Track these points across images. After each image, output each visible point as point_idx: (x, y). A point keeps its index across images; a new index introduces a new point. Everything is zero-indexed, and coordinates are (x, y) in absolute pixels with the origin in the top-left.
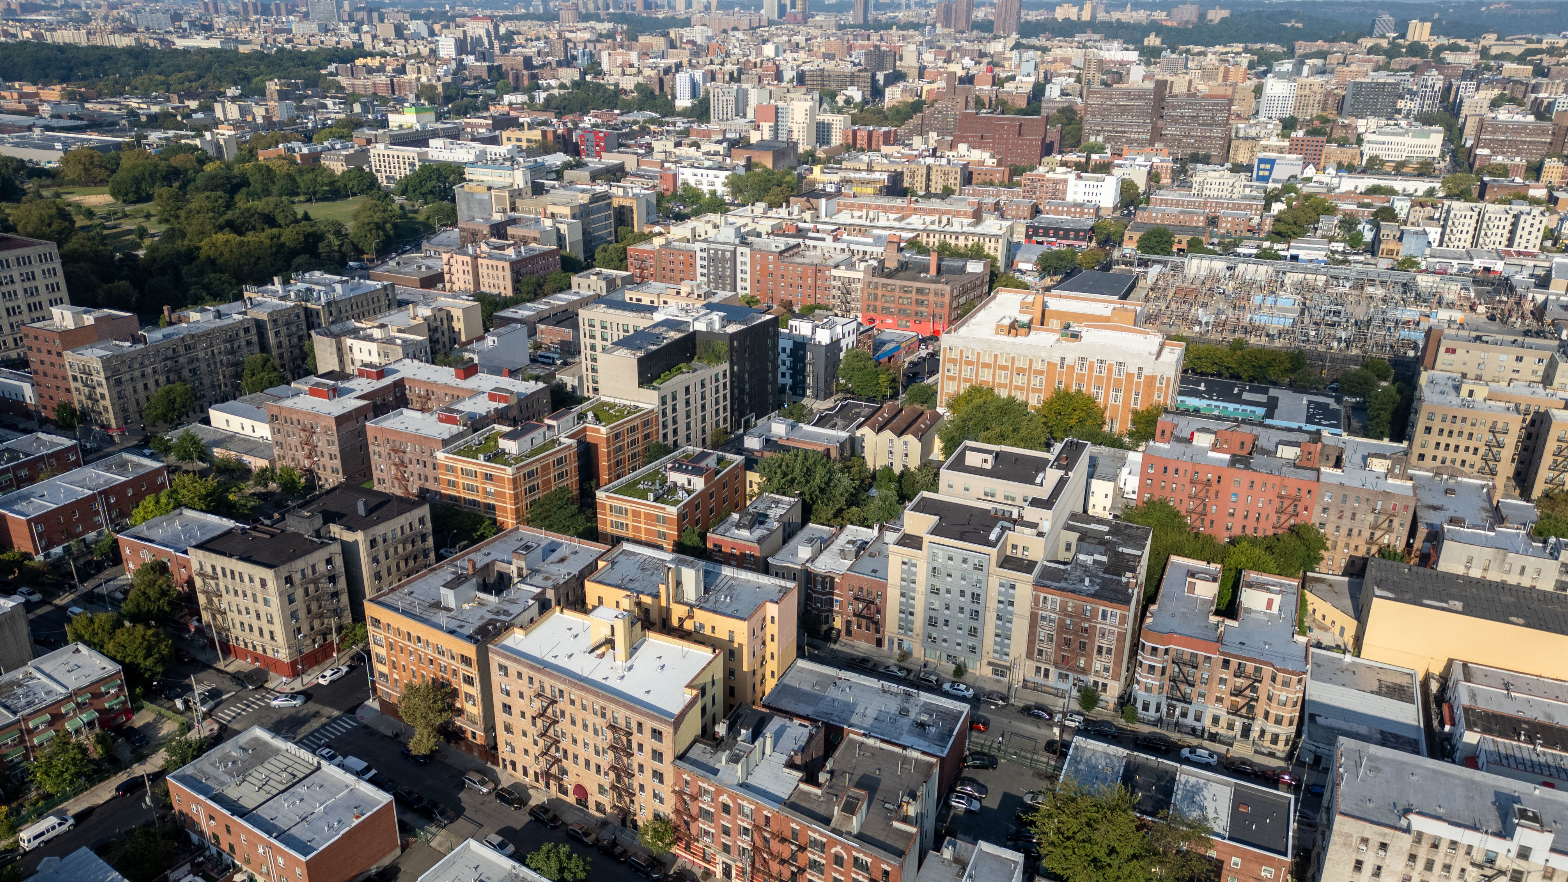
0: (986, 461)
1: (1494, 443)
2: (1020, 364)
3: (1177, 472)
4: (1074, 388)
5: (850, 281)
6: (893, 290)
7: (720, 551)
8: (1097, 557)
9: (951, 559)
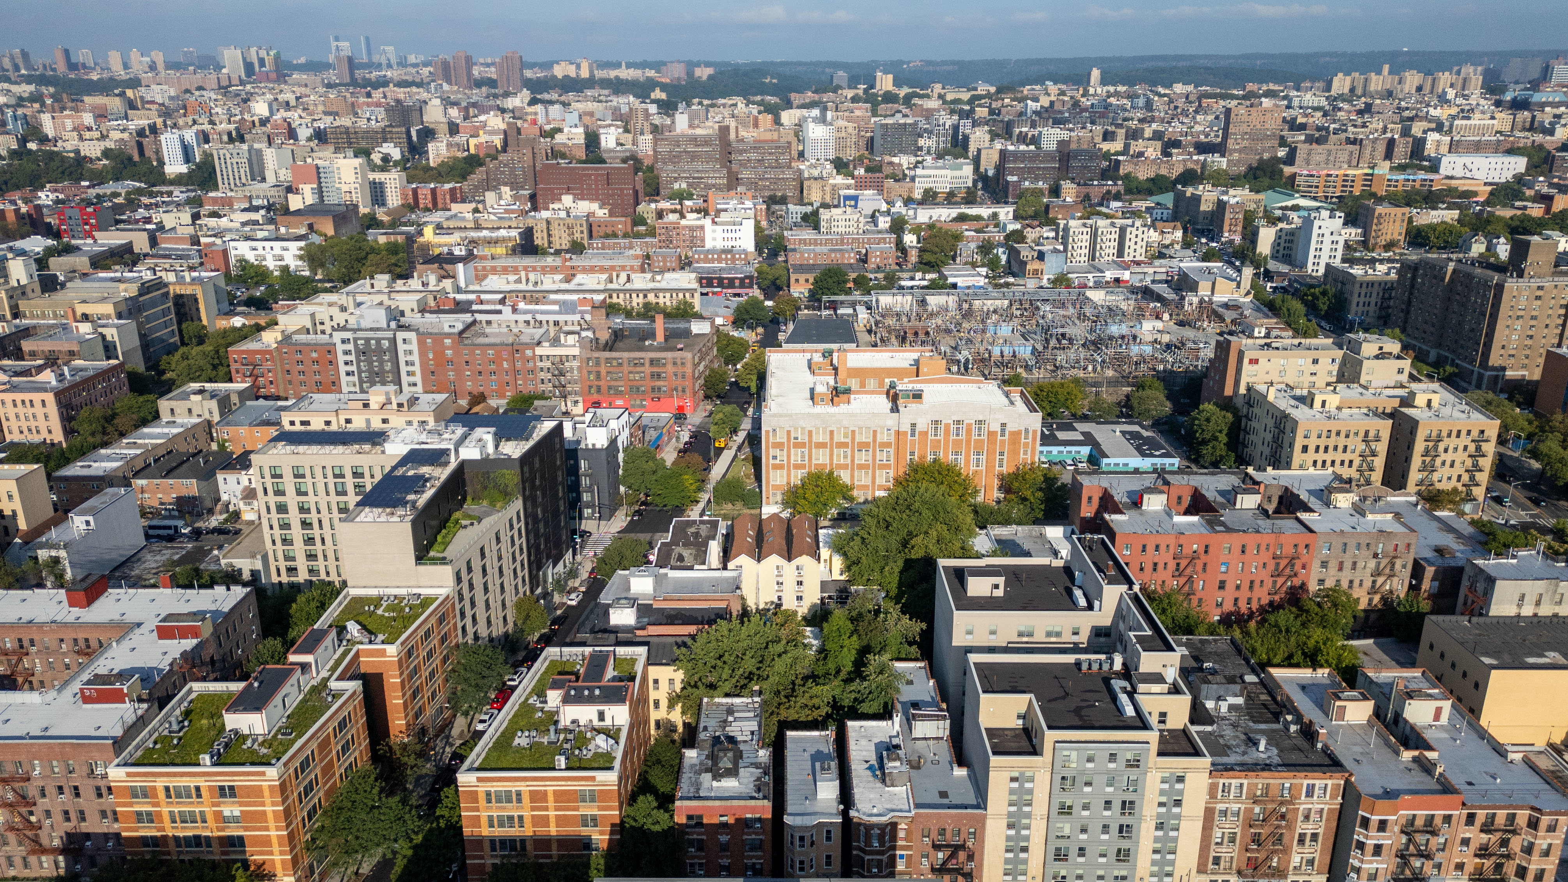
0: (996, 587)
1: (1368, 452)
2: (860, 438)
3: (1157, 548)
5: (563, 359)
6: (620, 365)
7: (700, 824)
8: (1232, 700)
9: (1090, 760)
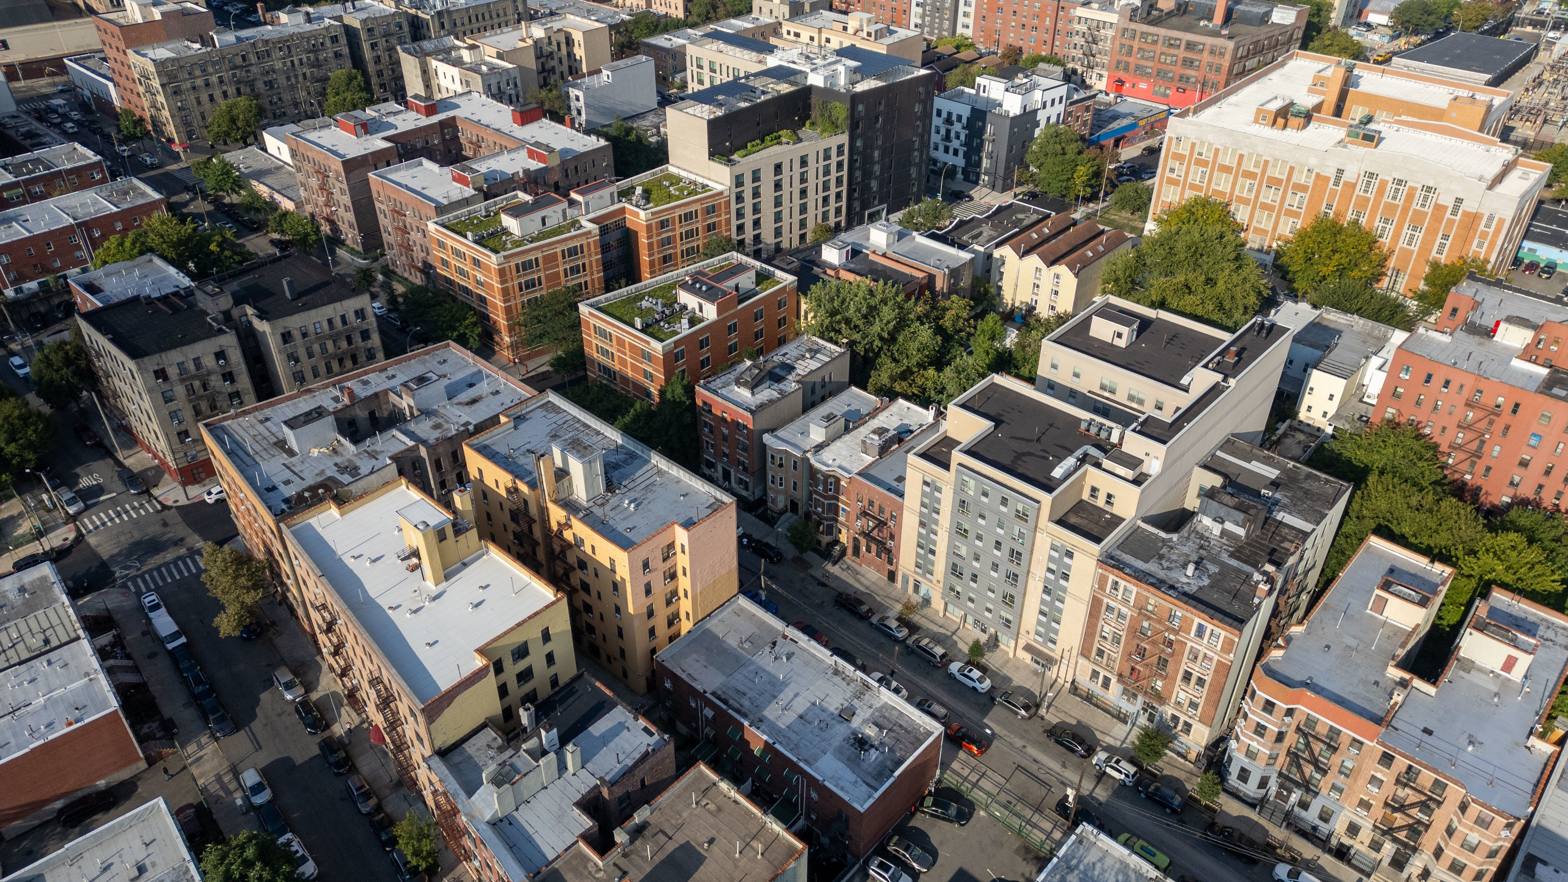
0: (1120, 335)
2: (1275, 172)
3: (1447, 384)
4: (1350, 216)
5: (1100, 25)
6: (1155, 42)
7: (710, 411)
8: (1229, 526)
9: (985, 494)
